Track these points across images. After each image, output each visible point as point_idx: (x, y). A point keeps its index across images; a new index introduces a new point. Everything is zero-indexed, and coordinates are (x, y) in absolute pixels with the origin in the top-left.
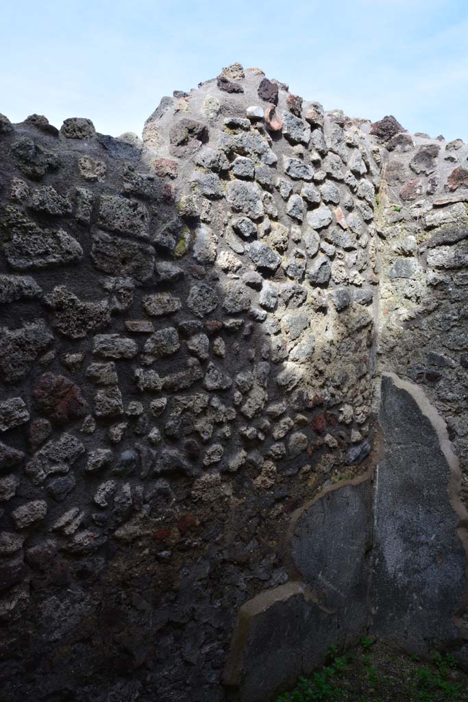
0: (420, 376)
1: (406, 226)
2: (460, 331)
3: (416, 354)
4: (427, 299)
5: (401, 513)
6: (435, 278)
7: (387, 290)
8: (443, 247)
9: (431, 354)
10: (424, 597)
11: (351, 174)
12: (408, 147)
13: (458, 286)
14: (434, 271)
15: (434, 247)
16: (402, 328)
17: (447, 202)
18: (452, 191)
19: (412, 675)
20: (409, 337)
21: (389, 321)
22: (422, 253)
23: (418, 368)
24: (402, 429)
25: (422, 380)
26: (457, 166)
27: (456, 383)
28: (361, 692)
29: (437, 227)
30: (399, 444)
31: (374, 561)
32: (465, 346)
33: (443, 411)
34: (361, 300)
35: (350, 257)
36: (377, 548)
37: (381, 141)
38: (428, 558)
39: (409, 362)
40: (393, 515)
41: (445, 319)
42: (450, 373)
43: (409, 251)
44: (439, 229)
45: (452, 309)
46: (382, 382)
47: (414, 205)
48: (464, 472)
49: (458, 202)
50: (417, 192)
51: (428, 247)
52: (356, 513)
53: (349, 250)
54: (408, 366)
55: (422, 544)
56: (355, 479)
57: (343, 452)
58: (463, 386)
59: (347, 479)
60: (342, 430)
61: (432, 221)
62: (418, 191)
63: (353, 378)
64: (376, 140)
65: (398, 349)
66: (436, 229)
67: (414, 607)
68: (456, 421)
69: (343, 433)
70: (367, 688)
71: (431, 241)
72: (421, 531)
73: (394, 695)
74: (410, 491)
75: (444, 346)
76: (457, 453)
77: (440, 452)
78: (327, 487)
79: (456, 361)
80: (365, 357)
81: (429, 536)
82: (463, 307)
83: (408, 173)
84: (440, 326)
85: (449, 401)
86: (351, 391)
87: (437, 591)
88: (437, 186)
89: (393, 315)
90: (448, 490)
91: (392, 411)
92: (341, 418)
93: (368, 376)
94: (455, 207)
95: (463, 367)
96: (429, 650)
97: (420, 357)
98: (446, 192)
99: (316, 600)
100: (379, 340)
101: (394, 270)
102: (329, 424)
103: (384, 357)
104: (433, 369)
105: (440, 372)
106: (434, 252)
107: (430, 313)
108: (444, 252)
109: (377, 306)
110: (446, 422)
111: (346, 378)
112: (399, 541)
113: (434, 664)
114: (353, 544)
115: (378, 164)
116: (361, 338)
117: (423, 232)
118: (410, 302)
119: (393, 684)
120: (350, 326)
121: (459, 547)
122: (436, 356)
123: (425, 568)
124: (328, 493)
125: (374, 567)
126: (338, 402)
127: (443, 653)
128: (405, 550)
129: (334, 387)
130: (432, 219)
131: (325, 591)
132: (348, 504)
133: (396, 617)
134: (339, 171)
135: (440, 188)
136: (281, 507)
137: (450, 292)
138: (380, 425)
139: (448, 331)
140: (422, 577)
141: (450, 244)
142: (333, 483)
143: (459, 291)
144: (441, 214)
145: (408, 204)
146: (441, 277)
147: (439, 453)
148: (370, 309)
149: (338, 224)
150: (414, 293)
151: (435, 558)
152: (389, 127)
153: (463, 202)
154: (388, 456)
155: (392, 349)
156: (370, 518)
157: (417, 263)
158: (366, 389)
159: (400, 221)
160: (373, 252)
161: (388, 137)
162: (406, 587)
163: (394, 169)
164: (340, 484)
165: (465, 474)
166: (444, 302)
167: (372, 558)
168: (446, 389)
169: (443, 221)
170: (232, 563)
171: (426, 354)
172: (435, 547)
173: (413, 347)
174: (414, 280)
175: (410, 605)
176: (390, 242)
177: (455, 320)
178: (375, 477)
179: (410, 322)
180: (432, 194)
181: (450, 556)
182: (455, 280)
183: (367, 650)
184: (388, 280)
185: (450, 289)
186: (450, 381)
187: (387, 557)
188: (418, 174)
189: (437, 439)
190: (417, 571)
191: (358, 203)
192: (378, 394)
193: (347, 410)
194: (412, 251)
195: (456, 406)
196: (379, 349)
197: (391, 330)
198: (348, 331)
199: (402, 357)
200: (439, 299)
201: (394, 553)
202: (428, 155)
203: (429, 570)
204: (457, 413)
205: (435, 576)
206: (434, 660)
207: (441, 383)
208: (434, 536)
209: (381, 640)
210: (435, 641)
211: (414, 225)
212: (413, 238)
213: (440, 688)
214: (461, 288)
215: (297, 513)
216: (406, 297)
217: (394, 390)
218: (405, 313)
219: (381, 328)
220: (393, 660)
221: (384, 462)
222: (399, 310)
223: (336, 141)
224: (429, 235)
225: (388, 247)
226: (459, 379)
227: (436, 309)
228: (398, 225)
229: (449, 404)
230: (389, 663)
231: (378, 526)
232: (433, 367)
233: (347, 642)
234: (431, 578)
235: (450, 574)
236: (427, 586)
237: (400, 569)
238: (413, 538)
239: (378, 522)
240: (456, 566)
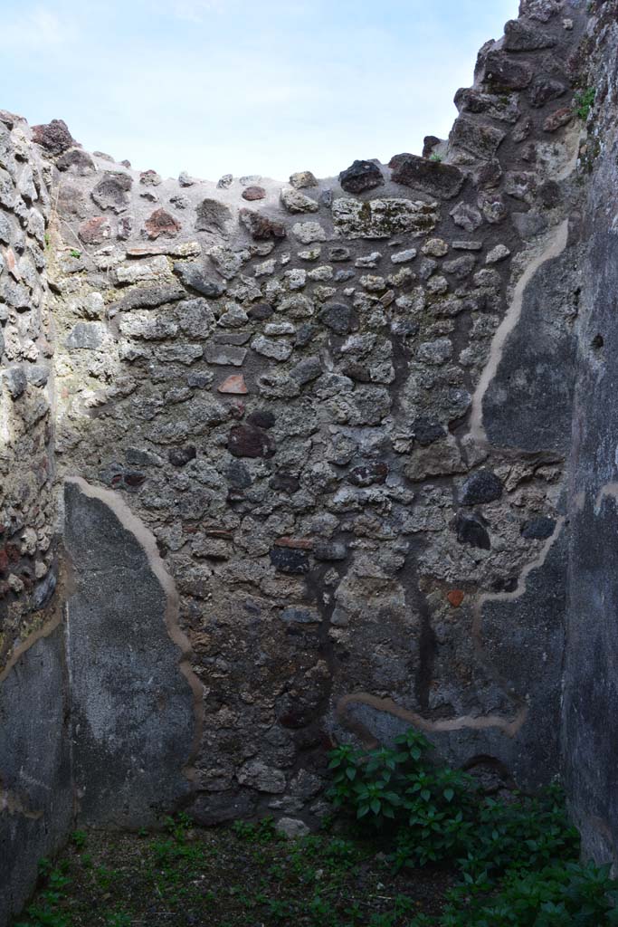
0: (116, 479)
1: (88, 279)
2: (167, 420)
3: (109, 451)
4: (121, 378)
5: (105, 659)
6: (131, 352)
7: (64, 365)
8: (140, 310)
9: (131, 451)
10: (145, 757)
11: (22, 201)
12: (87, 170)
13: (161, 363)
14: (128, 341)
15: (129, 311)
16: (88, 417)
17: (146, 252)
18: (152, 239)
19: (145, 855)
20: (98, 429)
21: (70, 407)
22: (112, 318)
23: (114, 469)
24: (98, 550)
25: (119, 485)
26: (156, 208)
27: (164, 485)
28: (94, 905)
29: (132, 284)
30: (95, 570)
31: (74, 729)
32: (174, 439)
33: (151, 522)
34: (37, 381)
35: (24, 321)
36: (76, 711)
37: (48, 154)
38: (146, 708)
39: (100, 462)
40: (94, 663)
41: (146, 405)
42: (156, 473)
43: (95, 314)
44: (134, 287)
45: (155, 392)
46: (66, 490)
47: (99, 252)
48: (181, 594)
49: (160, 254)
50: (104, 235)
51: (121, 310)
52: (51, 674)
53: (22, 310)
54: (99, 466)
55: (137, 692)
56: (45, 628)
57: (29, 594)
58: (175, 488)
59: (37, 630)
60: (25, 565)
61: (125, 276)
62: (105, 233)
63: (34, 489)
64: (42, 152)
65: (84, 445)
66: (131, 286)
67: (134, 772)
68: (167, 533)
69: (27, 569)
70: (100, 895)
71: (124, 301)
72: (134, 677)
73: (135, 889)
74: (115, 628)
75: (146, 439)
76: (172, 572)
77: (150, 573)
78: (18, 648)
79: (163, 457)
80: (44, 459)
81: (142, 680)
82: (169, 390)
83: (89, 206)
84: (140, 414)
85: (157, 509)
86: (32, 508)
87: (160, 745)
88: (130, 229)
89: (76, 399)
90: (164, 620)
91: (82, 529)
92: (24, 548)
93: (48, 485)
94: (156, 260)
95: (173, 464)
96: (158, 818)
97: (115, 454)
98: (143, 239)
99: (20, 809)
100: (57, 433)
101: (73, 338)
102: (12, 559)
103: (65, 457)
104: (133, 470)
105: (143, 473)
106: (129, 316)
107: (125, 396)
108: (142, 317)
109: (53, 386)
110: (155, 535)
111: (26, 493)
112: (106, 695)
113: (167, 831)
114: (51, 716)
115: (48, 187)
116: (39, 433)
117: (112, 289)
118: (98, 382)
119: (128, 876)
120: (28, 419)
121: (183, 686)
122: (137, 452)
123: (144, 721)
124: (20, 657)
125: (75, 736)
126: (19, 527)
127: (174, 815)
128: (115, 705)
129: (13, 507)
130: (126, 273)
131: (28, 791)
132: (42, 664)
133: (111, 792)
134: (9, 195)
135: (134, 233)
137: (151, 370)
138: (66, 548)
139: (152, 419)
140: (140, 733)
141: (150, 307)
142: (23, 641)
143: (164, 369)
144: (137, 268)
145: (91, 249)
146: (140, 350)
147: (149, 576)
148: (45, 392)
149: (10, 274)
150: (102, 370)
151: (155, 706)
152: (61, 137)
153: (166, 255)
154: (80, 588)
155: (76, 445)
156: (65, 676)
157: (105, 330)
158: (47, 503)
159: (80, 271)
160: (46, 312)
161: (58, 151)
162: (120, 752)
163: (70, 198)
164: (31, 639)
165: (183, 597)
166: (144, 382)
167: (70, 726)
168: (152, 494)
169: (140, 277)
171: (122, 450)
172: (154, 692)
173: (105, 442)
174: (102, 352)
175: (129, 771)
176: (66, 299)
177: (160, 406)
178: (65, 620)
179: (98, 409)
180: (125, 240)
181: (173, 699)
182: (157, 354)
183: (80, 848)
184: (65, 351)
185: (152, 366)
186: (157, 483)
187: (91, 720)
188: (104, 210)
189: (146, 558)
190: (133, 727)
191: (30, 243)
192: (62, 508)
193: (29, 535)
194: (98, 313)
195: (167, 514)
196: (57, 446)
197: (73, 419)
198: (25, 426)
199: (90, 455)
200: (138, 378)
201: (100, 714)
202: (117, 186)
203: (149, 722)
204: (167, 523)
205: (157, 728)
206: (165, 827)
207: (145, 487)
208: (151, 680)
209: (94, 827)
210: (164, 805)
211: (100, 278)
212: (98, 295)
213: (182, 856)
214: (166, 365)
216: (92, 375)
217: (83, 500)
218: (91, 396)
219: (59, 417)
220: (116, 847)
221: (76, 597)
222: (83, 392)
224: (121, 294)
225: (64, 306)
226: (168, 480)
227: (134, 391)
228: (77, 276)
229: (157, 512)
230: (112, 852)
231: (75, 682)
232: (133, 467)
233: (56, 846)
234: (153, 731)
235: (175, 720)
236: (147, 743)
237: (110, 730)
238: (125, 688)
239: (74, 677)
240: (182, 709)
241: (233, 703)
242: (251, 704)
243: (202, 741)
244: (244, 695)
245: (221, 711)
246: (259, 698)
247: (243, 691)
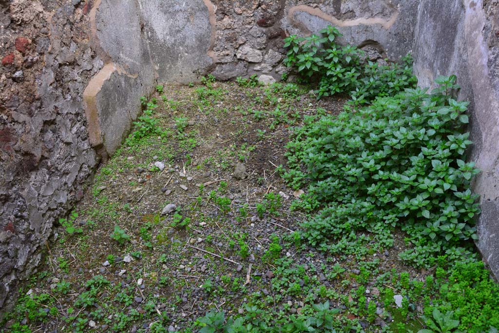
10: (187, 46)
19: (193, 95)
28: (170, 116)
31: (148, 35)
36: (147, 25)
38: (184, 20)
52: (128, 3)
55: (178, 11)
67: (182, 55)
70: (172, 112)
72: (175, 3)
73: (189, 109)
81: (180, 4)
87: (194, 40)
96: (198, 77)
99: (124, 72)
112: (161, 14)
113: (203, 84)
114: (133, 26)
119: (185, 104)
121: (202, 6)
123: (184, 28)
125: (149, 38)
127: (206, 76)
128: (167, 20)
131: (127, 64)
133: (172, 66)
136: (80, 11)
140: (182, 34)
151: (188, 19)
156: (137, 5)
162: (174, 45)
167: (145, 33)
170: (65, 65)
172: (187, 11)
175: (180, 55)
181: (198, 14)
183: (160, 93)
187: (156, 29)
190: (178, 31)
201: (160, 26)
203: (186, 28)
205: (191, 31)
206: (202, 82)
208: (184, 4)
209: (166, 84)
210: (200, 71)
213: (211, 94)
215: (93, 12)
220: (178, 92)
230: (177, 94)
231: (143, 8)
233: (148, 93)
234: (189, 33)
235: (201, 26)
236: (187, 40)
237: (167, 34)
238: (171, 10)
239: (142, 6)
240: (203, 20)
241: (231, 14)
242: (241, 14)
243: (216, 36)
244: (237, 10)
245: (224, 19)
246: (245, 11)
247: (236, 7)
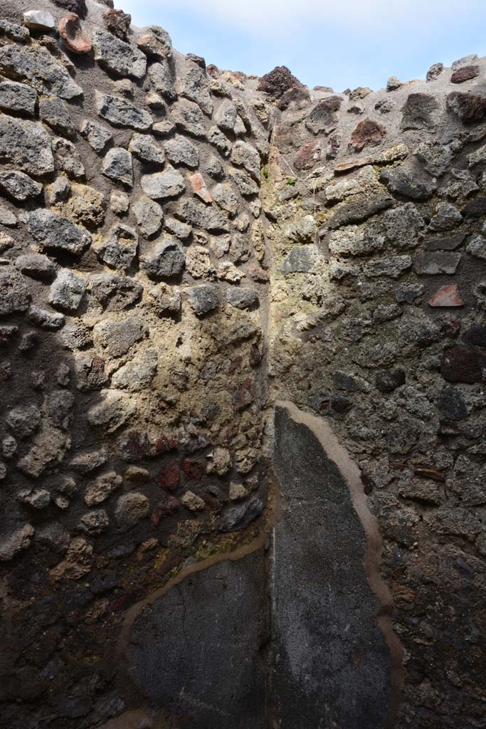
0: (324, 405)
1: (302, 203)
2: (374, 341)
3: (319, 375)
4: (330, 298)
5: (306, 594)
6: (339, 270)
7: (280, 290)
8: (349, 227)
9: (337, 374)
10: (338, 709)
11: (219, 131)
12: (303, 102)
13: (369, 279)
14: (338, 260)
15: (337, 228)
16: (300, 340)
17: (352, 166)
18: (358, 150)
20: (309, 354)
21: (282, 331)
22: (322, 237)
23: (322, 395)
24: (303, 479)
25: (327, 411)
26: (363, 119)
27: (371, 413)
29: (341, 201)
30: (300, 499)
31: (275, 658)
32: (381, 362)
33: (356, 453)
34: (238, 302)
35: (220, 243)
36: (277, 639)
37: (271, 98)
38: (341, 656)
39: (310, 387)
40: (295, 595)
41: (354, 325)
42: (363, 399)
43: (307, 236)
44: (343, 204)
45: (363, 311)
46: (276, 414)
47: (311, 175)
48: (385, 538)
49: (366, 165)
50: (314, 157)
51: (330, 229)
52: (239, 598)
53: (217, 232)
54: (309, 391)
55: (334, 637)
56: (237, 551)
57: (216, 515)
58: (381, 417)
59: (223, 551)
60: (213, 484)
61: (333, 193)
62: (316, 156)
63: (227, 411)
64: (265, 98)
65: (295, 369)
66: (340, 203)
67: (326, 723)
68: (373, 467)
69: (214, 488)
71: (333, 220)
72: (332, 620)
74: (315, 563)
75: (354, 362)
76: (375, 511)
77: (352, 510)
78: (189, 567)
79: (370, 383)
80: (248, 381)
81: (341, 626)
82: (377, 308)
83: (304, 134)
84: (348, 335)
85: (362, 439)
86: (226, 428)
87: (354, 703)
88: (338, 147)
89: (288, 323)
90: (364, 564)
91: (290, 455)
92: (210, 467)
93: (254, 408)
94: (361, 172)
95: (380, 391)
97: (323, 378)
98: (350, 154)
100: (270, 357)
101: (288, 263)
102: (190, 476)
103: (277, 381)
104: (341, 395)
105: (350, 399)
106: (337, 234)
107: (334, 317)
108: (350, 233)
109: (267, 311)
110: (360, 469)
111: (214, 412)
112: (304, 631)
114: (236, 641)
115: (265, 125)
116: (241, 355)
117: (323, 209)
118: (310, 304)
120: (219, 338)
121: (381, 643)
122: (344, 376)
123: (339, 670)
124: (188, 576)
125: (274, 665)
126: (203, 445)
128: (312, 645)
129: (195, 424)
130: (333, 190)
131: (192, 713)
132: (225, 587)
134: (198, 125)
135: (342, 149)
136: (104, 604)
137: (359, 287)
138: (275, 474)
139: (359, 341)
140: (335, 682)
141: (357, 222)
142: (198, 561)
143: (372, 285)
144: (344, 183)
145: (305, 174)
146: (347, 267)
147: (350, 512)
148: (254, 315)
149: (196, 196)
150: (313, 292)
151: (350, 657)
152: (280, 79)
153: (372, 164)
154: (286, 516)
155: (288, 369)
157: (317, 251)
158: (252, 426)
159: (295, 197)
160: (258, 238)
161: (280, 93)
162: (315, 695)
163: (288, 132)
164: (212, 559)
165: (386, 541)
166: (352, 301)
167: (271, 653)
168: (358, 422)
169: (347, 192)
171: (331, 374)
172: (350, 642)
173: (315, 365)
174: (315, 274)
175: (322, 719)
176: (282, 226)
177: (367, 326)
178: (271, 545)
179: (310, 332)
180: (333, 158)
181: (369, 655)
182: (365, 270)
184: (282, 276)
185: (360, 284)
186: (364, 410)
187: (290, 653)
188: (316, 135)
189: (348, 492)
190: (328, 674)
191: (232, 171)
192: (271, 430)
193: (220, 456)
194: (310, 235)
195: (372, 447)
196: (270, 369)
197: (284, 343)
198: (216, 345)
199: (300, 380)
200: (346, 298)
201: (299, 650)
202: (328, 108)
203: (343, 673)
204: (374, 455)
205: (351, 682)
207: (352, 414)
208: (348, 627)
211: (312, 201)
212: (311, 218)
214: (373, 281)
215: (135, 610)
216: (305, 298)
217: (292, 425)
218: (303, 319)
219: (272, 340)
221: (281, 524)
222: (295, 316)
223: (193, 84)
224: (331, 213)
225: (280, 232)
226: (374, 408)
227: (343, 311)
228: (291, 203)
229: (363, 443)
231: (277, 610)
232: (341, 392)
234: (348, 684)
235: (371, 680)
236: (341, 695)
237: (307, 669)
238: (322, 629)
239: (277, 605)
240: (377, 670)
241: (437, 680)
242: (459, 688)
243: (400, 714)
244: (450, 674)
245: (422, 685)
246: (469, 684)
247: (449, 669)
